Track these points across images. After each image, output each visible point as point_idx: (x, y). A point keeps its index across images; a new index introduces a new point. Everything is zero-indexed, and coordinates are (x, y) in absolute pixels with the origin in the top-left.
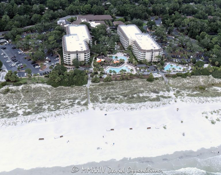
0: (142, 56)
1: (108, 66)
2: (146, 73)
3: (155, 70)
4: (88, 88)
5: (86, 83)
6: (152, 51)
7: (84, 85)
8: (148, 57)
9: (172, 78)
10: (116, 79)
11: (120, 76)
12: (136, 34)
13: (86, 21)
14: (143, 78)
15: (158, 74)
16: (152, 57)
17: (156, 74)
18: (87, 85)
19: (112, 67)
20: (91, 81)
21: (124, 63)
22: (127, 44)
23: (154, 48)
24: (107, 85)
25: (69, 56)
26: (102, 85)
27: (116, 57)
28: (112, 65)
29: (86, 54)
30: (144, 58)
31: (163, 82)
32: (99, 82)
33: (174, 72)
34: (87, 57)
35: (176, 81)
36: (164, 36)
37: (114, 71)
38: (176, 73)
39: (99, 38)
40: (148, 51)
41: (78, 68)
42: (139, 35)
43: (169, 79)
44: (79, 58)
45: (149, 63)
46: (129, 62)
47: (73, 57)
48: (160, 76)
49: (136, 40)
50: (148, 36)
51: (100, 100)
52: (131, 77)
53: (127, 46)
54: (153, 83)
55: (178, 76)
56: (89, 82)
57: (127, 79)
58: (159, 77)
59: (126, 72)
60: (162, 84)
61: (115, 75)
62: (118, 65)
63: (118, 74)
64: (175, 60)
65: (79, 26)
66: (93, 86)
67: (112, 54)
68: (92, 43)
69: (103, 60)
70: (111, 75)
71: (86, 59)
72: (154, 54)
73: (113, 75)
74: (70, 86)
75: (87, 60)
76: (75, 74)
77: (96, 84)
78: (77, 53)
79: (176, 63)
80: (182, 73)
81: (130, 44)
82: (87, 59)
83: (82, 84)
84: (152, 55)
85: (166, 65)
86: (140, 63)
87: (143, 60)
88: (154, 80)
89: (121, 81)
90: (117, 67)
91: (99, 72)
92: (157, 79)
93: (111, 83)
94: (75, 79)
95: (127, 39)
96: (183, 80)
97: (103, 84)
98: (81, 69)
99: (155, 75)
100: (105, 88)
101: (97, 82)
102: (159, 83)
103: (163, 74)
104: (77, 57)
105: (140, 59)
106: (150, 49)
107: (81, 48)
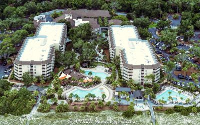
0: (127, 73)
1: (75, 87)
2: (125, 102)
3: (141, 98)
4: (29, 119)
5: (29, 111)
6: (143, 68)
7: (24, 115)
8: (136, 76)
9: (164, 114)
10: (75, 108)
11: (83, 103)
12: (130, 40)
13: (71, 18)
14: (118, 110)
15: (144, 106)
16: (143, 76)
17: (142, 104)
18: (28, 115)
19: (80, 88)
20: (38, 108)
21: (100, 82)
22: (114, 51)
24: (60, 117)
25: (20, 67)
26: (50, 117)
27: (91, 73)
28: (80, 85)
29: (44, 66)
30: (131, 77)
31: (148, 120)
32: (49, 111)
33: (172, 103)
34: (46, 70)
35: (170, 120)
36: (174, 45)
37: (76, 95)
38: (173, 105)
39: (75, 43)
42: (135, 42)
43: (159, 114)
44: (34, 71)
45: (136, 85)
46: (108, 82)
47: (26, 69)
48: (147, 108)
50: (146, 43)
52: (100, 107)
54: (131, 120)
55: (177, 111)
56: (35, 111)
57: (93, 110)
58: (144, 110)
59: (96, 98)
60: (145, 122)
61: (78, 101)
62: (89, 85)
63: (82, 101)
64: (181, 83)
66: (38, 117)
67: (89, 67)
69: (69, 76)
70: (71, 101)
71: (44, 73)
72: (145, 72)
73: (76, 101)
74: (4, 114)
75: (46, 76)
76: (17, 97)
77: (43, 114)
78: (32, 64)
79: (181, 87)
80: (185, 106)
81: (118, 54)
82: (46, 73)
83: (21, 113)
84: (143, 73)
85: (164, 90)
86: (124, 84)
87: (128, 79)
88: (135, 114)
89: (81, 113)
90: (86, 89)
91: (56, 95)
92: (140, 113)
93: (65, 114)
94: (14, 104)
96: (182, 119)
97: (53, 115)
98: (32, 88)
99: (140, 106)
100: (53, 121)
101: (46, 112)
102: (141, 120)
103: (153, 105)
104: (31, 70)
105: (125, 78)
107: (42, 57)
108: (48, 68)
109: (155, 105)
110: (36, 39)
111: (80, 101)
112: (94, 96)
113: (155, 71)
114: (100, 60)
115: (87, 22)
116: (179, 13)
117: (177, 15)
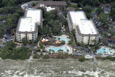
0: (80, 39)
1: (51, 46)
2: (80, 54)
3: (88, 52)
4: (29, 62)
5: (28, 58)
6: (89, 36)
7: (26, 60)
8: (85, 40)
9: (101, 60)
10: (53, 57)
11: (57, 54)
12: (81, 20)
13: (44, 6)
14: (76, 58)
15: (90, 56)
16: (89, 41)
17: (89, 55)
18: (28, 60)
19: (54, 47)
20: (32, 57)
21: (65, 44)
22: (72, 27)
23: (93, 33)
24: (45, 61)
25: (20, 35)
26: (40, 61)
27: (59, 39)
28: (54, 45)
29: (33, 34)
30: (82, 41)
31: (92, 63)
32: (39, 58)
33: (105, 55)
34: (34, 37)
35: (104, 63)
36: (107, 23)
37: (53, 50)
38: (106, 56)
40: (86, 35)
41: (25, 45)
42: (84, 21)
43: (98, 61)
44: (28, 37)
45: (85, 45)
46: (69, 44)
47: (23, 36)
48: (92, 57)
49: (79, 25)
50: (91, 21)
51: (35, 73)
52: (66, 57)
53: (71, 30)
54: (83, 63)
55: (108, 59)
56: (31, 58)
57: (63, 58)
58: (90, 58)
60: (91, 64)
61: (54, 53)
62: (59, 45)
63: (56, 53)
64: (110, 45)
65: (35, 11)
66: (33, 61)
67: (57, 35)
68: (42, 26)
69: (47, 40)
70: (50, 53)
71: (33, 38)
72: (91, 38)
73: (52, 53)
74: (15, 59)
75: (34, 40)
76: (21, 51)
77: (36, 59)
78: (26, 33)
79: (110, 47)
80: (112, 56)
81: (74, 28)
82: (34, 38)
83: (24, 59)
84: (89, 39)
85: (101, 48)
86: (78, 45)
87: (81, 42)
88: (85, 60)
89: (56, 59)
90: (57, 47)
91: (41, 50)
92: (88, 59)
94: (20, 54)
95: (72, 23)
96: (111, 63)
97: (41, 60)
98: (28, 46)
99: (88, 56)
100: (42, 63)
101: (37, 58)
102: (89, 63)
103: (95, 56)
104: (26, 36)
105: (78, 41)
106: (88, 34)
107: (31, 29)
108: (35, 35)
109: (96, 56)
110: (26, 19)
111: (55, 53)
112: (63, 51)
113: (96, 38)
114: (63, 32)
115: (54, 9)
116: (109, 3)
117: (108, 4)
